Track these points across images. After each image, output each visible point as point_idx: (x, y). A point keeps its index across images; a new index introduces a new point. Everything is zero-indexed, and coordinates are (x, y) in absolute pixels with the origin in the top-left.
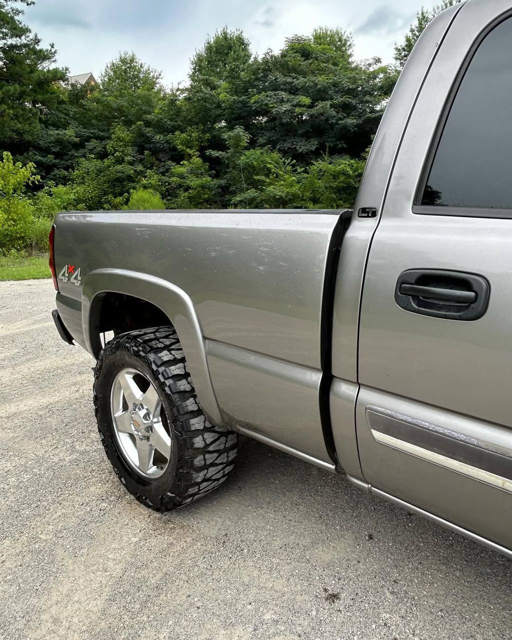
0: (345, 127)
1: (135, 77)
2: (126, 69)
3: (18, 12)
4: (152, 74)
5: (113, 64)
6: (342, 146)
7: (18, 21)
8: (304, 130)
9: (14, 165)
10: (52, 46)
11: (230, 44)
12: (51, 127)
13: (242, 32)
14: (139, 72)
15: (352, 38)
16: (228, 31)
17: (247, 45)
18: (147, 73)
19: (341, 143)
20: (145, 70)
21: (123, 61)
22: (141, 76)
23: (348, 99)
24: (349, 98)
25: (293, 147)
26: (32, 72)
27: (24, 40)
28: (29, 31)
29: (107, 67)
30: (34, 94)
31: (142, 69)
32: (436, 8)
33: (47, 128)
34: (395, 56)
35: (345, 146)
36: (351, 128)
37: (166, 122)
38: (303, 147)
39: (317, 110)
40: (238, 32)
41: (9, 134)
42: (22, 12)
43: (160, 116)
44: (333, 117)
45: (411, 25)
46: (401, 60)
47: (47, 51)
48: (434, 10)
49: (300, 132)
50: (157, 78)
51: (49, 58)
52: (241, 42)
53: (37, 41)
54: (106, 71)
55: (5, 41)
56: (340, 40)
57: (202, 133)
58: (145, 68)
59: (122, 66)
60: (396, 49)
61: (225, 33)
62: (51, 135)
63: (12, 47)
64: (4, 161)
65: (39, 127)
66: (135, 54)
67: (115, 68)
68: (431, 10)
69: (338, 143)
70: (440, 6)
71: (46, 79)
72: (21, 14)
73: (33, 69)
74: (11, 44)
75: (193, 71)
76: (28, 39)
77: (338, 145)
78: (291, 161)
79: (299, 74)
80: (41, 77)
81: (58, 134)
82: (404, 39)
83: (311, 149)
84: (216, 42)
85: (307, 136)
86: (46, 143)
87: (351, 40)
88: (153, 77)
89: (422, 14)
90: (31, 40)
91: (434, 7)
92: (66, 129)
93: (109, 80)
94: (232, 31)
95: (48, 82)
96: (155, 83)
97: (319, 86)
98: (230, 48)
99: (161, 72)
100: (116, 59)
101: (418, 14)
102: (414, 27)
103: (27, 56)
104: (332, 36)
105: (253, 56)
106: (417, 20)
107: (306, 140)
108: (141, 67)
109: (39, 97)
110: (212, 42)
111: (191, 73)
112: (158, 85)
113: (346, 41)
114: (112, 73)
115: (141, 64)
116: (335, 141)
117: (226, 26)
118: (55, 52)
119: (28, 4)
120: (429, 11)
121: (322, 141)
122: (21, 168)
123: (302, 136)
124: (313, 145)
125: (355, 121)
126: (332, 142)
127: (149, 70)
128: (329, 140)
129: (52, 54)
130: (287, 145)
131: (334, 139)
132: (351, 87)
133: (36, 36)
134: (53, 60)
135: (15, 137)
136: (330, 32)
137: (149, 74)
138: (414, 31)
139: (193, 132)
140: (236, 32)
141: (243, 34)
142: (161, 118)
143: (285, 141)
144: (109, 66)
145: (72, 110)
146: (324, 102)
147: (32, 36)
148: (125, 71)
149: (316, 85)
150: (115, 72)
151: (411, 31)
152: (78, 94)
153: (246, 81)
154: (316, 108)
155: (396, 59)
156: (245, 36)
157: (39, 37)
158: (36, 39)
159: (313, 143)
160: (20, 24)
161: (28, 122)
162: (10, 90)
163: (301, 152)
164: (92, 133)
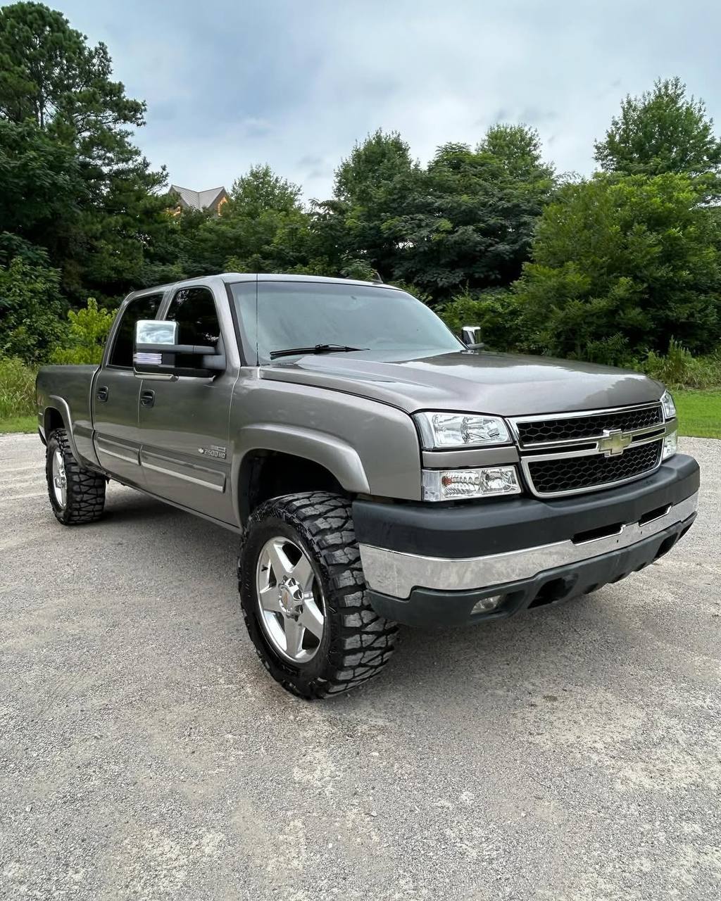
0: (498, 255)
1: (268, 194)
2: (258, 185)
3: (128, 134)
4: (290, 190)
5: (243, 180)
6: (496, 277)
7: (128, 143)
8: (448, 260)
9: (99, 310)
10: (164, 169)
11: (383, 150)
12: (157, 263)
13: (399, 136)
14: (274, 187)
15: (537, 135)
16: (383, 135)
17: (406, 150)
18: (284, 188)
19: (494, 273)
20: (281, 184)
21: (254, 175)
22: (277, 192)
23: (499, 221)
24: (501, 219)
25: (432, 280)
26: (139, 199)
27: (131, 165)
28: (137, 153)
29: (235, 183)
30: (139, 225)
31: (278, 184)
32: (646, 94)
33: (152, 263)
34: (594, 156)
35: (499, 276)
36: (505, 256)
37: (288, 253)
38: (444, 280)
39: (458, 236)
40: (395, 136)
41: (107, 272)
42: (132, 134)
43: (281, 247)
44: (480, 243)
45: (613, 117)
46: (603, 160)
47: (157, 174)
48: (644, 97)
49: (443, 261)
50: (296, 194)
51: (160, 182)
52: (398, 148)
53: (146, 165)
54: (234, 188)
55: (110, 168)
56: (523, 139)
57: (328, 266)
58: (282, 182)
59: (254, 182)
60: (597, 147)
61: (379, 138)
62: (155, 272)
63: (119, 172)
64: (89, 307)
65: (141, 263)
66: (271, 166)
67: (244, 184)
68: (640, 97)
69: (491, 273)
70: (652, 91)
71: (153, 208)
72: (130, 136)
73: (140, 196)
74: (118, 170)
75: (338, 184)
76: (135, 163)
77: (490, 275)
78: (427, 297)
79: (445, 192)
80: (148, 206)
81: (163, 271)
82: (606, 135)
83: (454, 282)
84: (365, 149)
85: (452, 266)
86: (149, 281)
87: (537, 139)
88: (291, 193)
89: (629, 102)
90: (140, 164)
91: (644, 93)
92: (173, 264)
93: (237, 198)
94: (387, 133)
95: (155, 211)
96: (293, 201)
97: (463, 208)
98: (384, 155)
99: (301, 186)
100: (246, 174)
101: (622, 103)
102: (617, 119)
103: (134, 182)
104: (511, 135)
105: (413, 163)
106: (621, 110)
107: (450, 272)
108: (277, 181)
109: (145, 228)
110: (362, 148)
111: (335, 187)
112: (297, 203)
113: (531, 139)
114: (241, 191)
115: (277, 178)
116: (487, 271)
117: (380, 128)
118: (167, 175)
119: (138, 125)
120: (638, 98)
121: (471, 272)
122: (106, 315)
123: (445, 266)
124: (458, 276)
125: (507, 247)
126: (482, 272)
127: (286, 184)
128: (478, 270)
129: (163, 177)
130: (426, 278)
131: (484, 269)
132: (505, 206)
133: (144, 160)
134: (164, 184)
135: (114, 276)
136: (511, 129)
137: (287, 189)
138: (617, 124)
139: (316, 265)
140: (391, 135)
141: (400, 137)
142: (282, 250)
143: (425, 272)
144: (238, 182)
145: (184, 240)
146: (465, 227)
147: (140, 159)
148: (257, 187)
149: (460, 205)
150: (244, 189)
151: (613, 124)
152: (193, 221)
153: (381, 203)
154: (457, 234)
155: (597, 159)
156: (403, 139)
157: (148, 160)
158: (144, 163)
159: (457, 274)
160: (130, 145)
161: (130, 258)
162: (111, 223)
163: (442, 287)
164: (204, 268)
